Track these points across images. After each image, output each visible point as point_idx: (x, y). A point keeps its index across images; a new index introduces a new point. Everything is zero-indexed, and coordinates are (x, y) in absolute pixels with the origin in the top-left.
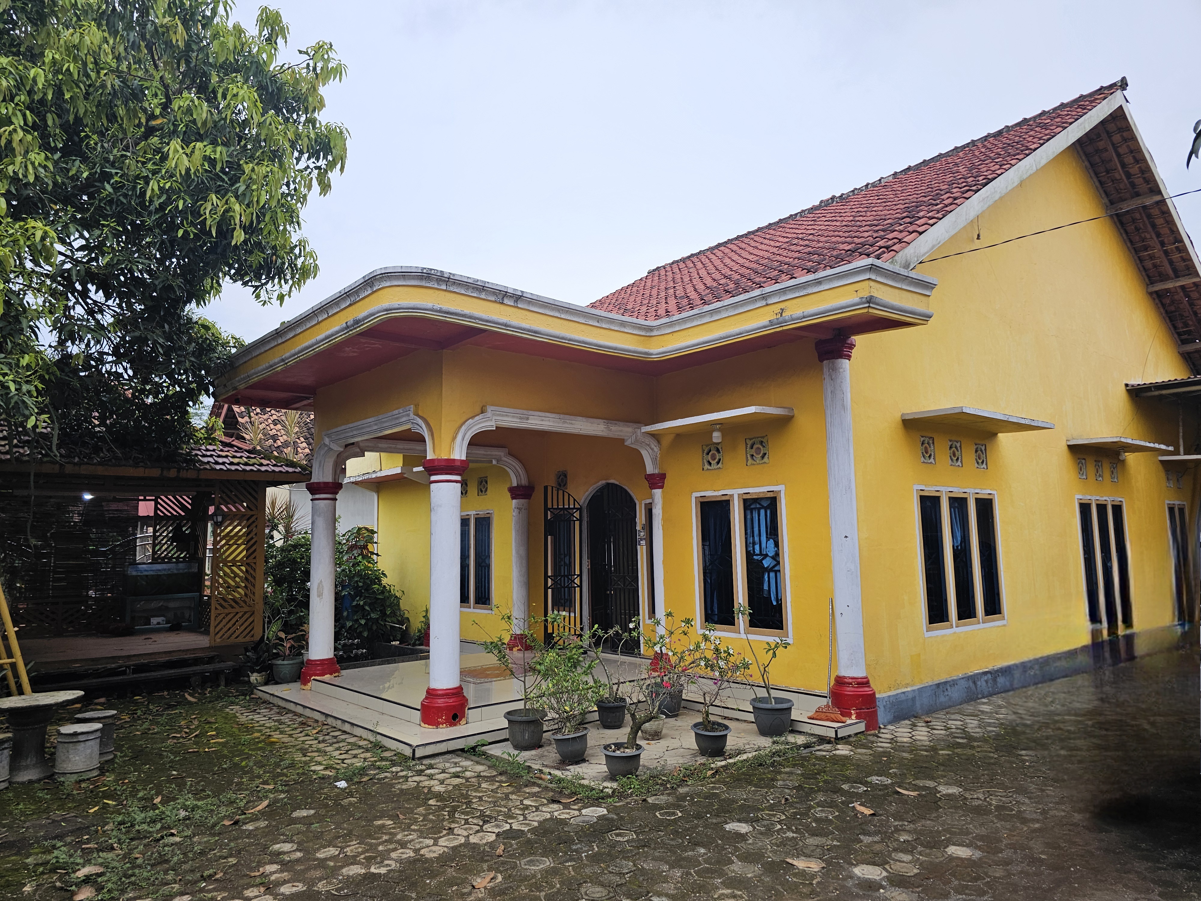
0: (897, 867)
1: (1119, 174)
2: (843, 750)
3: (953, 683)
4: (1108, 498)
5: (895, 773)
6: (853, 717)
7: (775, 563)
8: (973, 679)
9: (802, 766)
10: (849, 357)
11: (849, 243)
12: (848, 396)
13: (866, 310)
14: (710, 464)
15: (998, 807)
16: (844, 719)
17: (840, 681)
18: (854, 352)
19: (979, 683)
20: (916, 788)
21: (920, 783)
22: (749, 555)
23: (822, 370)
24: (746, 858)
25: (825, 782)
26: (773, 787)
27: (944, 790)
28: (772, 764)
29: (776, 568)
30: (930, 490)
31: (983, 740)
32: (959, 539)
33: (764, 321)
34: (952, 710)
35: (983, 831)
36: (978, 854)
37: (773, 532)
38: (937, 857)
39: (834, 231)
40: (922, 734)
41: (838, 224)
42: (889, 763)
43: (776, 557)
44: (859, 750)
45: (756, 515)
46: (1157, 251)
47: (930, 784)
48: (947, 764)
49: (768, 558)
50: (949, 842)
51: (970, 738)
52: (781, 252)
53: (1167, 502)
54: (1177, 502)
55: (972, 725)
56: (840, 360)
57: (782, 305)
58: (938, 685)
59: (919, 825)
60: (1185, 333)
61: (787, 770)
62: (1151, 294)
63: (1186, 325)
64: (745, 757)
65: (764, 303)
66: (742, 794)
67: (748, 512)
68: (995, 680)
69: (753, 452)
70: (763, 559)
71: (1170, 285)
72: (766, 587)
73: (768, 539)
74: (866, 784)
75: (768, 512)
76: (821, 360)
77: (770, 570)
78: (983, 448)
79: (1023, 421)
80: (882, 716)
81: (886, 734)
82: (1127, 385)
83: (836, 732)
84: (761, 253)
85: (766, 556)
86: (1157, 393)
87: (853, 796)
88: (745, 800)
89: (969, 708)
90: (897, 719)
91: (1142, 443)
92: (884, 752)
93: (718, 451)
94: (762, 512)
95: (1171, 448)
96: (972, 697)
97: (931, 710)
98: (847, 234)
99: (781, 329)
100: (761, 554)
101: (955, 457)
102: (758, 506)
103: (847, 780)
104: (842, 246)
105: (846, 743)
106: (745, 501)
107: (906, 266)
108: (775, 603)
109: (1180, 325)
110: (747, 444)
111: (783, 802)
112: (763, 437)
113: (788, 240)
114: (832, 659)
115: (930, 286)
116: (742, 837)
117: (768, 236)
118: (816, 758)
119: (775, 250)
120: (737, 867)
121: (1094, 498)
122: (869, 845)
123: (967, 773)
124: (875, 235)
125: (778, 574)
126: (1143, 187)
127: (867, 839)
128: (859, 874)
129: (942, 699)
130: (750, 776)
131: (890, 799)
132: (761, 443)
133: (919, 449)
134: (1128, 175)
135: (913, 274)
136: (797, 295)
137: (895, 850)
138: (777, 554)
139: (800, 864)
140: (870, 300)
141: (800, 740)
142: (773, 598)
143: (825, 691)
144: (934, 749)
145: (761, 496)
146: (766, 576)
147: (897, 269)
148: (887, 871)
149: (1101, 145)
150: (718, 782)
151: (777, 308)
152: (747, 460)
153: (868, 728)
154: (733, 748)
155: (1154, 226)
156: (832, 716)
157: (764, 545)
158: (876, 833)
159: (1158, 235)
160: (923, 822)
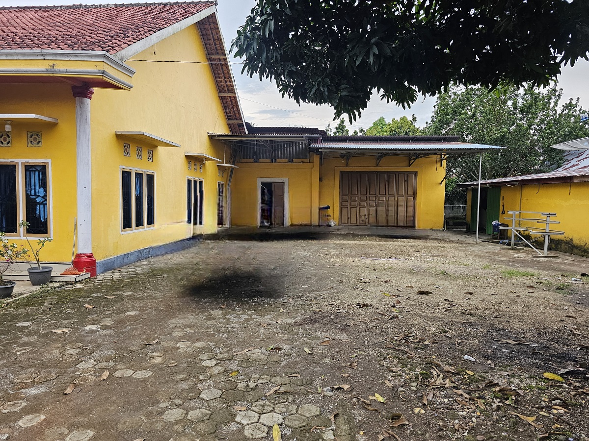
0: (104, 323)
1: (212, 42)
2: (79, 286)
3: (132, 254)
4: (198, 179)
5: (104, 291)
6: (84, 272)
7: (44, 200)
8: (140, 251)
9: (58, 295)
10: (90, 98)
11: (92, 38)
12: (89, 118)
13: (101, 77)
14: (2, 143)
15: (147, 297)
16: (80, 273)
17: (78, 256)
18: (93, 96)
19: (143, 253)
20: (113, 295)
21: (116, 293)
22: (28, 196)
23: (75, 102)
24: (30, 334)
25: (70, 299)
26: (42, 305)
27: (125, 294)
28: (41, 297)
29: (44, 203)
30: (127, 169)
31: (143, 274)
32: (138, 191)
33: (43, 68)
34: (130, 265)
35: (141, 305)
36: (138, 312)
37: (43, 184)
38: (122, 316)
39: (83, 27)
40: (117, 275)
41: (85, 23)
42: (101, 289)
43: (45, 197)
44: (87, 285)
45: (32, 174)
46: (223, 80)
47: (120, 293)
48: (128, 285)
49: (39, 197)
50: (127, 311)
51: (137, 274)
52: (49, 28)
53: (218, 182)
54: (221, 182)
55: (139, 270)
56: (86, 98)
57: (54, 62)
58: (125, 255)
59: (114, 308)
60: (229, 116)
61: (49, 297)
62: (219, 97)
63: (230, 113)
64: (25, 296)
65: (43, 58)
66: (24, 311)
67: (28, 173)
68: (149, 252)
69: (32, 139)
70: (36, 198)
71: (226, 95)
72: (38, 212)
73: (40, 187)
74: (90, 297)
75: (41, 173)
76: (75, 97)
77: (40, 204)
78: (151, 152)
79: (168, 142)
80: (98, 270)
81: (100, 277)
82: (208, 133)
83: (76, 279)
84: (37, 25)
85: (39, 196)
86: (218, 138)
87: (84, 303)
88: (26, 313)
89: (138, 264)
90: (105, 271)
91: (211, 158)
92: (99, 284)
93: (8, 136)
94: (37, 173)
95: (221, 161)
96: (139, 259)
97: (121, 266)
98: (90, 31)
99: (53, 75)
100: (35, 195)
101: (139, 155)
102: (34, 169)
103: (81, 297)
104: (88, 38)
105: (80, 283)
106: (26, 166)
107: (122, 59)
108: (43, 221)
109: (228, 112)
110: (28, 135)
111: (48, 310)
112: (39, 132)
113: (53, 22)
114: (75, 246)
115: (132, 73)
116: (27, 327)
117: (40, 15)
118: (65, 291)
119: (46, 26)
120: (25, 339)
121: (193, 178)
122: (92, 318)
123: (135, 287)
124: (106, 38)
125: (46, 206)
126: (220, 52)
127: (90, 317)
128: (88, 329)
129: (127, 261)
130: (28, 303)
131: (102, 301)
132: (37, 135)
133: (123, 149)
134: (215, 44)
135: (124, 64)
136: (63, 59)
137: (104, 318)
138: (45, 196)
139: (59, 331)
140: (103, 72)
141: (56, 285)
142: (42, 218)
143: (70, 261)
144: (122, 280)
145: (36, 164)
146: (38, 207)
147: (117, 60)
148: (100, 325)
149: (206, 26)
150: (10, 308)
151: (51, 63)
152: (28, 144)
153: (91, 276)
154: (17, 293)
155: (222, 69)
156: (74, 272)
157: (37, 191)
158: (95, 314)
159: (224, 73)
160: (116, 306)
